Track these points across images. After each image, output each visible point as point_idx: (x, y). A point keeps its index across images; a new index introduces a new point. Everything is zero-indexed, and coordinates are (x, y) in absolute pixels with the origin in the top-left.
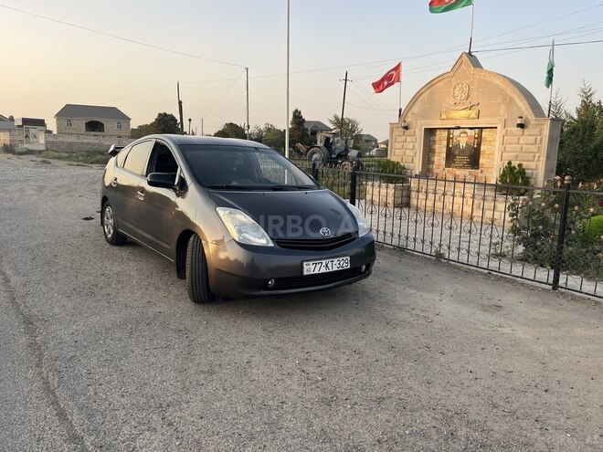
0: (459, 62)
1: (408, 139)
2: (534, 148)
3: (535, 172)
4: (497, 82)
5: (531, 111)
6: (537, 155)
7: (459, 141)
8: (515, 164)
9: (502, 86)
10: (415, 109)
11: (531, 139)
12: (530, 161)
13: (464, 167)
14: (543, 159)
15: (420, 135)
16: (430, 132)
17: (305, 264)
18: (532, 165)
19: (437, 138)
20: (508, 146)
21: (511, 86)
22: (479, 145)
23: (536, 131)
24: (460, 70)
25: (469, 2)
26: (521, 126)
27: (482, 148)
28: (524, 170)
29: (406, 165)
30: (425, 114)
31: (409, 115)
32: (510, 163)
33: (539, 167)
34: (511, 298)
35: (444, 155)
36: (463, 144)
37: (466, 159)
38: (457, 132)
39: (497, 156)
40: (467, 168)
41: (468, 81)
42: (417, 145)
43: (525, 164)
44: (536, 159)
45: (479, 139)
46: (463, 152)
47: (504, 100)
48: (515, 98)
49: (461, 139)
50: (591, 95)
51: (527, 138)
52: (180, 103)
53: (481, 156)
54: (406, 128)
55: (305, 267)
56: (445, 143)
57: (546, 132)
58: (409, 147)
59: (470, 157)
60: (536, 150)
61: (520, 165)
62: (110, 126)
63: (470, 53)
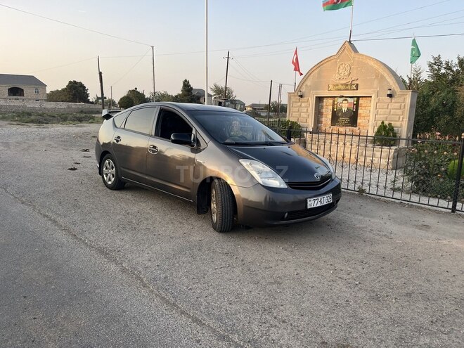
0: (343, 48)
1: (303, 105)
2: (399, 112)
3: (400, 129)
4: (372, 63)
5: (397, 85)
6: (401, 117)
7: (342, 107)
8: (386, 123)
9: (376, 66)
10: (308, 83)
11: (397, 105)
12: (396, 121)
13: (345, 125)
14: (406, 119)
15: (312, 102)
16: (320, 99)
17: (308, 200)
18: (398, 124)
19: (324, 104)
20: (380, 110)
21: (382, 67)
22: (357, 109)
23: (401, 100)
24: (343, 54)
25: (350, 3)
26: (390, 96)
27: (360, 111)
28: (393, 128)
29: (301, 124)
30: (316, 86)
31: (304, 87)
32: (383, 123)
33: (403, 126)
34: (429, 220)
35: (330, 117)
36: (345, 109)
37: (347, 120)
38: (340, 100)
39: (372, 118)
40: (348, 126)
41: (349, 62)
42: (310, 109)
43: (393, 124)
44: (401, 119)
45: (357, 105)
46: (345, 114)
47: (377, 77)
48: (385, 75)
49: (343, 105)
50: (420, 73)
51: (394, 104)
52: (100, 73)
53: (359, 118)
54: (301, 96)
55: (309, 203)
56: (331, 108)
57: (408, 101)
58: (303, 111)
59: (350, 118)
60: (401, 113)
61: (390, 124)
62: (29, 91)
63: (350, 41)
